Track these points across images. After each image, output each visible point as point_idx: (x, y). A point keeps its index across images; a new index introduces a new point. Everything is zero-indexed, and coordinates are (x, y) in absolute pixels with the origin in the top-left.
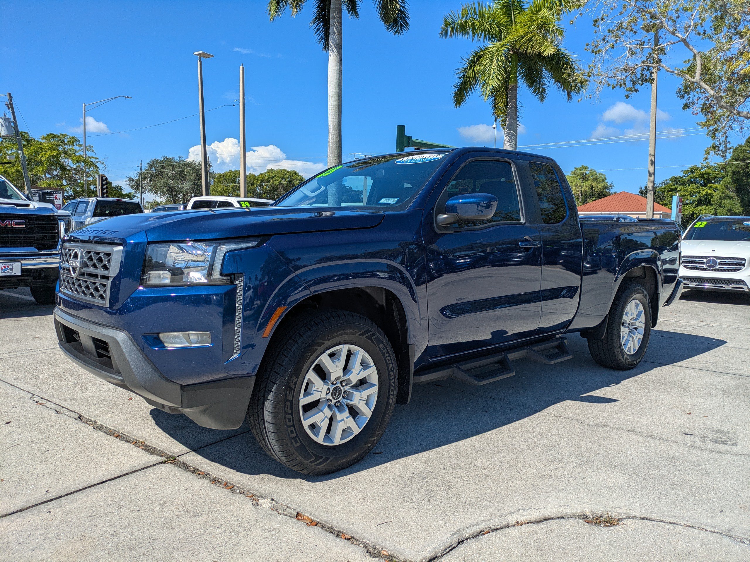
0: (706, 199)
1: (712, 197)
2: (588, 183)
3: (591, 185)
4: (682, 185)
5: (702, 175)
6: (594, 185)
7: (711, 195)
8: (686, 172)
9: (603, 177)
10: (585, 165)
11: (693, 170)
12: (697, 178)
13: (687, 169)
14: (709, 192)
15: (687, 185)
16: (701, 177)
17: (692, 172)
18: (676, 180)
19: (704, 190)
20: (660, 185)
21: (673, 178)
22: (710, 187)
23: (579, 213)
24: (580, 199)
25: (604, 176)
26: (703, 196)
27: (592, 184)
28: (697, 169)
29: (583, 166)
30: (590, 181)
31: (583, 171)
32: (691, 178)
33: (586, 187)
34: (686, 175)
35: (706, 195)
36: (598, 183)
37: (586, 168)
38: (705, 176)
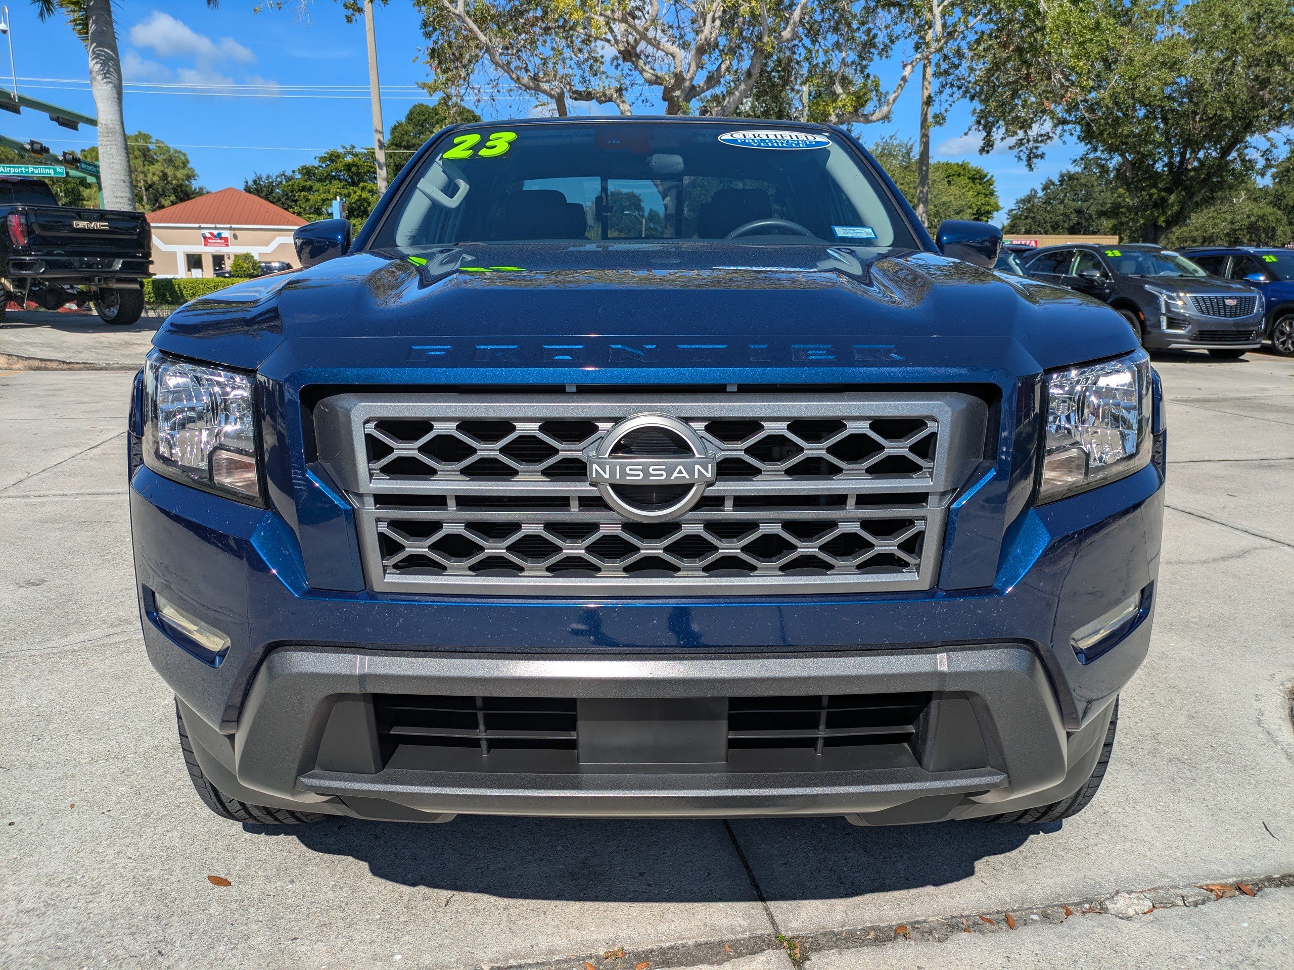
0: (359, 207)
1: (369, 204)
2: (157, 168)
3: (162, 172)
4: (320, 180)
5: (348, 167)
6: (169, 171)
7: (366, 200)
8: (322, 159)
9: (182, 157)
10: (144, 132)
11: (333, 158)
12: (341, 171)
13: (324, 155)
14: (364, 195)
15: (328, 182)
16: (347, 170)
17: (332, 161)
18: (308, 172)
19: (355, 193)
20: (279, 179)
21: (304, 168)
22: (363, 189)
23: (152, 225)
24: (145, 197)
25: (184, 155)
26: (355, 203)
27: (166, 171)
28: (338, 156)
29: (140, 133)
30: (159, 164)
31: (141, 143)
32: (332, 171)
33: (154, 174)
34: (324, 165)
35: (359, 200)
36: (177, 168)
37: (146, 137)
38: (354, 169)
